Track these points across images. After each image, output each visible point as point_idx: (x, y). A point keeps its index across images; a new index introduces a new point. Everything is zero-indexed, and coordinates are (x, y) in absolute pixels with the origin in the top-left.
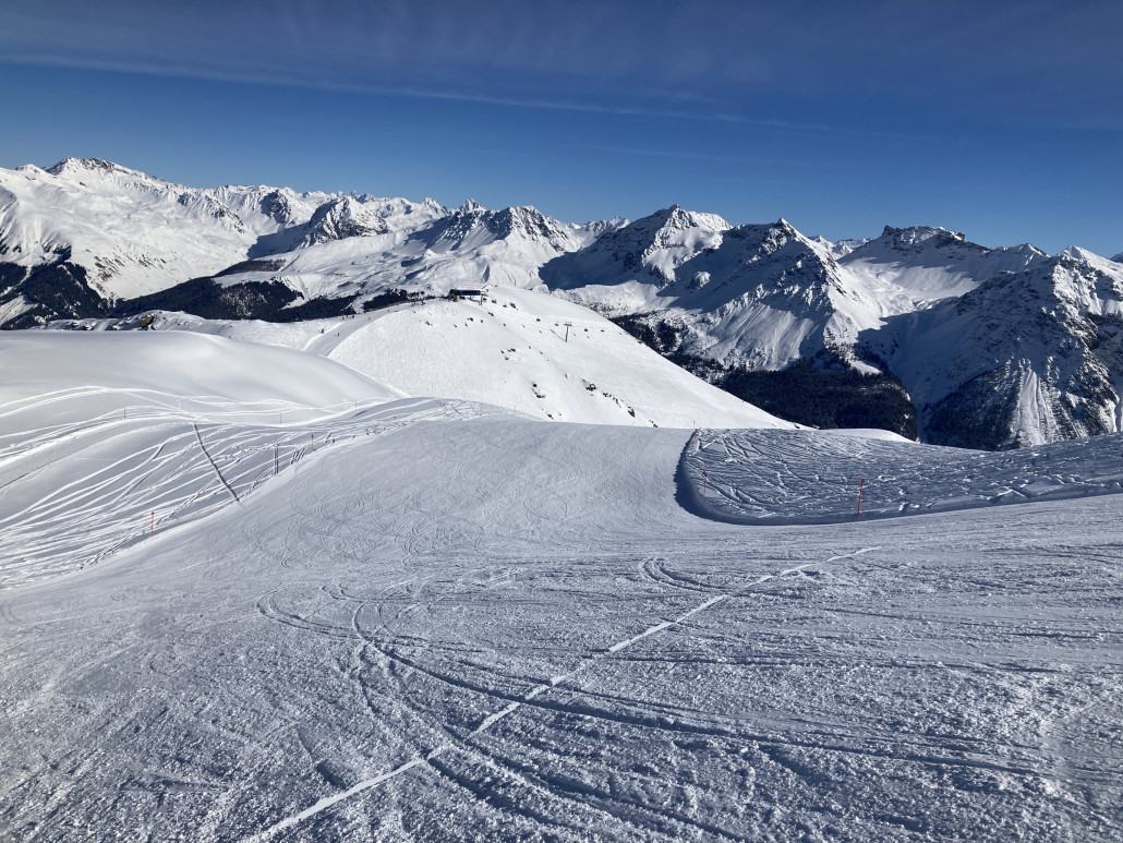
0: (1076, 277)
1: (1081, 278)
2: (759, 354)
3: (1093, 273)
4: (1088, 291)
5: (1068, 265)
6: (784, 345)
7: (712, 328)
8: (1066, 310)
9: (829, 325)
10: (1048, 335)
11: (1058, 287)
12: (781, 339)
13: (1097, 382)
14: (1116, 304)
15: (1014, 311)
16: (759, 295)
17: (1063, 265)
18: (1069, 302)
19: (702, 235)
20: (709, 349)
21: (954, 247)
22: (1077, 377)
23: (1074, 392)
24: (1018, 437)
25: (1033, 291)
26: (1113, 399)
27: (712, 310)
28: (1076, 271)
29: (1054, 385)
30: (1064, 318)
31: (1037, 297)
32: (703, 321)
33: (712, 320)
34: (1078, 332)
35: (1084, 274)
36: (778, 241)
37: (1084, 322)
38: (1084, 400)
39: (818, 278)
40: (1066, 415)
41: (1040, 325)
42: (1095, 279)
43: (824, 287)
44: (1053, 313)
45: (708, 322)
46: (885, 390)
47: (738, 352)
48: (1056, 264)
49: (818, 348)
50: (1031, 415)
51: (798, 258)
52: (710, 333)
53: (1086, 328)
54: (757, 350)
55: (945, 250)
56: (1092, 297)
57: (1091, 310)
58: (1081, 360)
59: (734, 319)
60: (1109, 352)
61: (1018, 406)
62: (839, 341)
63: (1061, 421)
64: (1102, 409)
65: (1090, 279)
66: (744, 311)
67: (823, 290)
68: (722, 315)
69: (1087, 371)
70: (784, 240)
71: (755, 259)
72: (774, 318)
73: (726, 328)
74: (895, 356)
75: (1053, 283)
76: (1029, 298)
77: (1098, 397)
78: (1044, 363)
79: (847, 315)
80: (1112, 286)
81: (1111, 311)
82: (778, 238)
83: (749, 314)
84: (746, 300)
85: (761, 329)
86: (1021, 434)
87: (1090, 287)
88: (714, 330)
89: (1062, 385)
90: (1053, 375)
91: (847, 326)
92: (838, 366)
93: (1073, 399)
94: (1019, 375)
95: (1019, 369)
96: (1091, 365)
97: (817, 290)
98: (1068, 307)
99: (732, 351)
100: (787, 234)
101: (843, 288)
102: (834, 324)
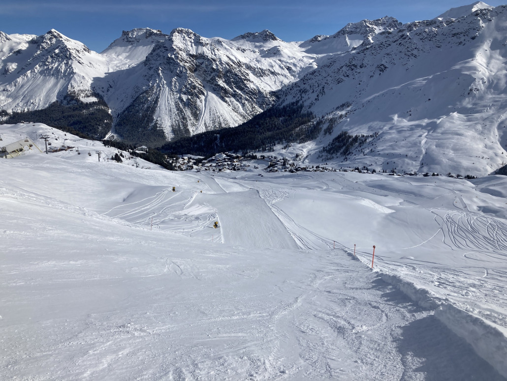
0: (184, 37)
1: (187, 38)
2: (32, 103)
3: (192, 35)
4: (190, 44)
5: (180, 32)
6: (48, 96)
7: (9, 93)
8: (179, 54)
9: (72, 82)
10: (172, 68)
11: (175, 43)
12: (47, 93)
13: (194, 87)
14: (202, 48)
15: (159, 59)
16: (36, 71)
17: (178, 33)
18: (180, 50)
19: (14, 44)
20: (5, 105)
21: (153, 37)
22: (186, 86)
23: (185, 94)
24: (157, 120)
25: (165, 47)
26: (204, 94)
27: (10, 83)
28: (184, 35)
29: (176, 92)
30: (177, 58)
31: (167, 50)
32: (4, 90)
33: (9, 89)
34: (186, 64)
35: (188, 35)
36: (51, 41)
37: (188, 59)
38: (190, 97)
39: (67, 57)
40: (181, 105)
41: (169, 63)
42: (193, 38)
43: (70, 62)
44: (173, 56)
45: (7, 90)
46: (96, 110)
47: (21, 105)
48: (175, 32)
49: (65, 94)
50: (164, 109)
51: (57, 48)
52: (8, 97)
53: (190, 62)
54: (32, 101)
55: (150, 39)
56: (192, 46)
57: (191, 53)
58: (186, 78)
59: (22, 86)
60: (201, 72)
61: (159, 105)
62: (76, 89)
63: (178, 109)
64: (198, 100)
65: (191, 38)
66: (28, 81)
67: (70, 63)
68: (15, 85)
69: (190, 82)
70: (54, 40)
71: (39, 52)
72: (44, 81)
73: (17, 92)
74: (109, 92)
75: (173, 41)
76: (164, 51)
77: (196, 94)
78: (171, 82)
79: (82, 74)
80: (200, 40)
81: (199, 52)
82: (50, 39)
83: (30, 83)
84: (29, 75)
85: (36, 89)
86: (159, 119)
87: (191, 42)
88: (10, 95)
89: (180, 91)
90: (175, 87)
91: (82, 80)
92: (74, 102)
93: (184, 97)
94: (160, 89)
95: (160, 87)
96: (192, 79)
97: (67, 64)
98: (180, 52)
99: (18, 104)
100: (55, 37)
101: (82, 61)
102: (75, 80)
